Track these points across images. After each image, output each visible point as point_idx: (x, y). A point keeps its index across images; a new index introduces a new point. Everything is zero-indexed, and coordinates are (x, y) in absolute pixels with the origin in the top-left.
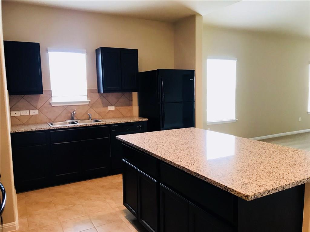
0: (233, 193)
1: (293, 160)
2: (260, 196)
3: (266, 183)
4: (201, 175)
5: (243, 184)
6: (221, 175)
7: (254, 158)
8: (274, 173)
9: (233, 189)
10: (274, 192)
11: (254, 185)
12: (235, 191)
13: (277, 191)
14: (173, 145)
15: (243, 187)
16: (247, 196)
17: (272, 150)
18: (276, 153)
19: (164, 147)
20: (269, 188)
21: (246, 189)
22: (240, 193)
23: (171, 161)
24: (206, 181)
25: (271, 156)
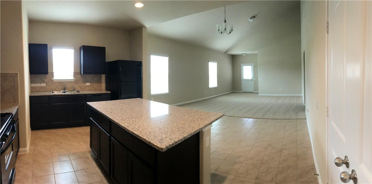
0: (154, 147)
1: (194, 117)
2: (170, 147)
3: (175, 136)
4: (135, 134)
5: (161, 139)
6: (149, 133)
7: (172, 119)
8: (181, 129)
9: (154, 144)
10: (179, 142)
11: (168, 139)
12: (155, 145)
13: (182, 141)
14: (122, 110)
15: (161, 141)
16: (162, 149)
17: (184, 112)
18: (185, 114)
19: (116, 112)
20: (176, 140)
21: (163, 143)
22: (158, 147)
23: (118, 122)
24: (138, 138)
25: (183, 116)
